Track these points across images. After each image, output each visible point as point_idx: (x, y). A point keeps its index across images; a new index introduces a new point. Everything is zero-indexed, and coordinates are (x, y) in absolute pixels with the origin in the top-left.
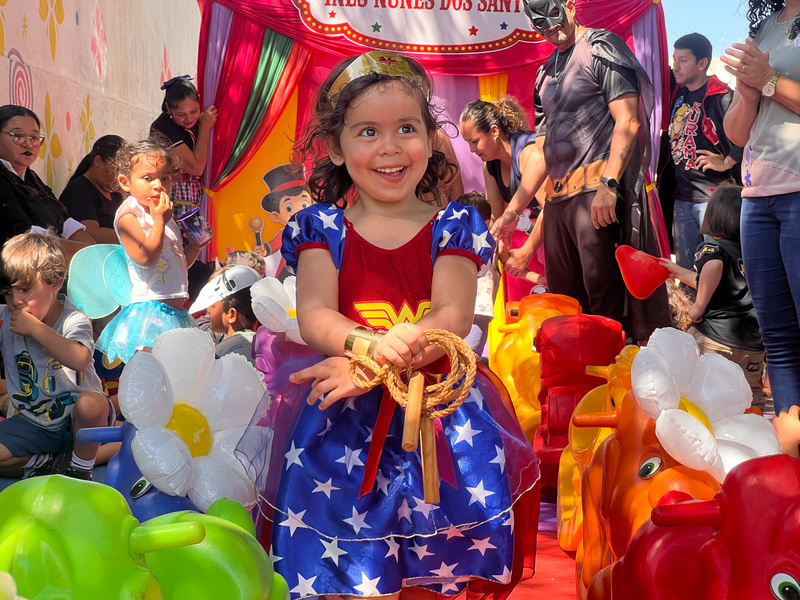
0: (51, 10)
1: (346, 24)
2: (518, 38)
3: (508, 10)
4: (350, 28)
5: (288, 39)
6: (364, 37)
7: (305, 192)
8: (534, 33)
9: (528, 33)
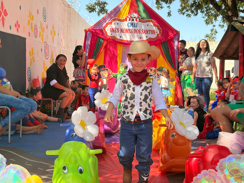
0: (53, 33)
1: (114, 36)
2: (150, 39)
3: (148, 34)
4: (115, 37)
5: (103, 39)
6: (118, 39)
7: (106, 71)
8: (153, 38)
9: (152, 38)
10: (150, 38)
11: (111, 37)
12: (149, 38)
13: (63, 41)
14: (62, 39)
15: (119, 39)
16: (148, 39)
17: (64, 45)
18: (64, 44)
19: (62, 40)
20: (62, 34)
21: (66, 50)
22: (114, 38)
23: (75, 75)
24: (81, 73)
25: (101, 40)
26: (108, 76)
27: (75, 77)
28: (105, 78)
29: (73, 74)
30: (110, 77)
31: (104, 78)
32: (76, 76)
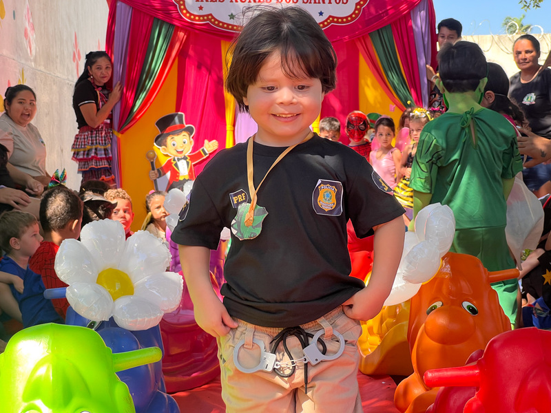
1: (211, 15)
4: (213, 17)
5: (170, 26)
6: (224, 23)
7: (184, 133)
8: (342, 18)
9: (338, 18)
10: (330, 16)
11: (199, 16)
12: (328, 18)
13: (32, 36)
14: (29, 29)
15: (228, 25)
16: (326, 20)
17: (34, 52)
18: (33, 46)
19: (26, 35)
20: (25, 12)
21: (42, 68)
22: (210, 20)
23: (78, 154)
24: (99, 147)
26: (193, 151)
27: (80, 160)
28: (185, 158)
29: (73, 148)
30: (200, 155)
31: (179, 160)
32: (81, 157)
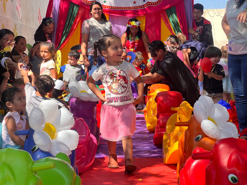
2: (149, 4)
5: (78, 6)
11: (90, 2)
13: (20, 9)
15: (103, 5)
16: (146, 4)
18: (20, 14)
21: (24, 24)
25: (75, 7)
28: (83, 65)
31: (81, 65)
